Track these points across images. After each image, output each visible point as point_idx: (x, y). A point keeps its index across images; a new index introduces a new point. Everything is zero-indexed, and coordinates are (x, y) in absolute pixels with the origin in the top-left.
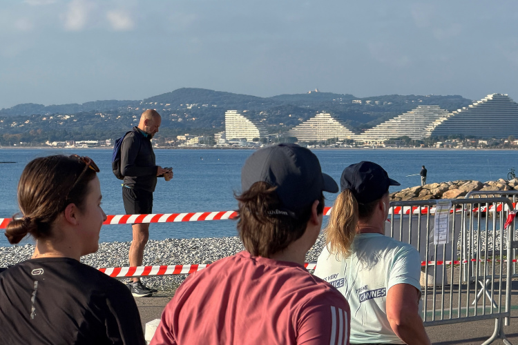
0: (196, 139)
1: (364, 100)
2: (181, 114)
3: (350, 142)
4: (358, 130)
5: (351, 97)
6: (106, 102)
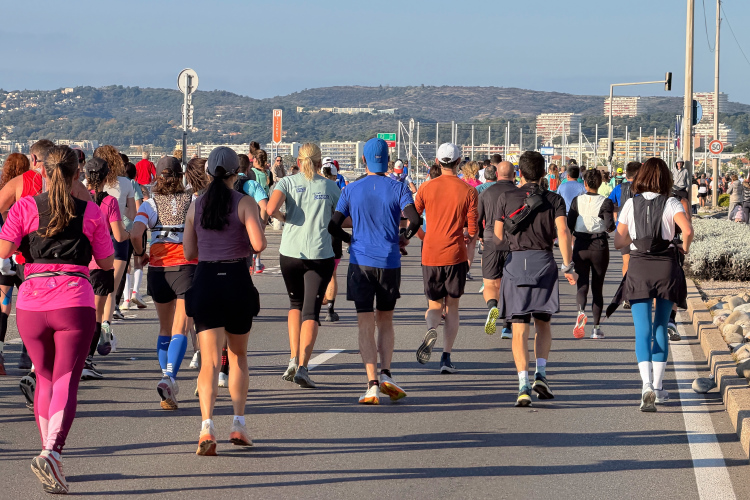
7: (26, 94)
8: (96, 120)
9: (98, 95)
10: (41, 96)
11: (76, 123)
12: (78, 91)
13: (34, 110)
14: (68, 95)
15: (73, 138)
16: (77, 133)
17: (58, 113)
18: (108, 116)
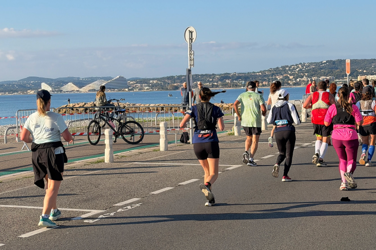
0: (33, 92)
1: (83, 79)
2: (29, 84)
3: (78, 91)
4: (80, 87)
5: (79, 78)
6: (7, 81)
7: (312, 64)
8: (333, 70)
9: (334, 62)
10: (316, 64)
11: (327, 71)
12: (327, 62)
13: (314, 68)
14: (324, 63)
15: (326, 76)
16: (327, 75)
17: (322, 69)
18: (337, 69)
